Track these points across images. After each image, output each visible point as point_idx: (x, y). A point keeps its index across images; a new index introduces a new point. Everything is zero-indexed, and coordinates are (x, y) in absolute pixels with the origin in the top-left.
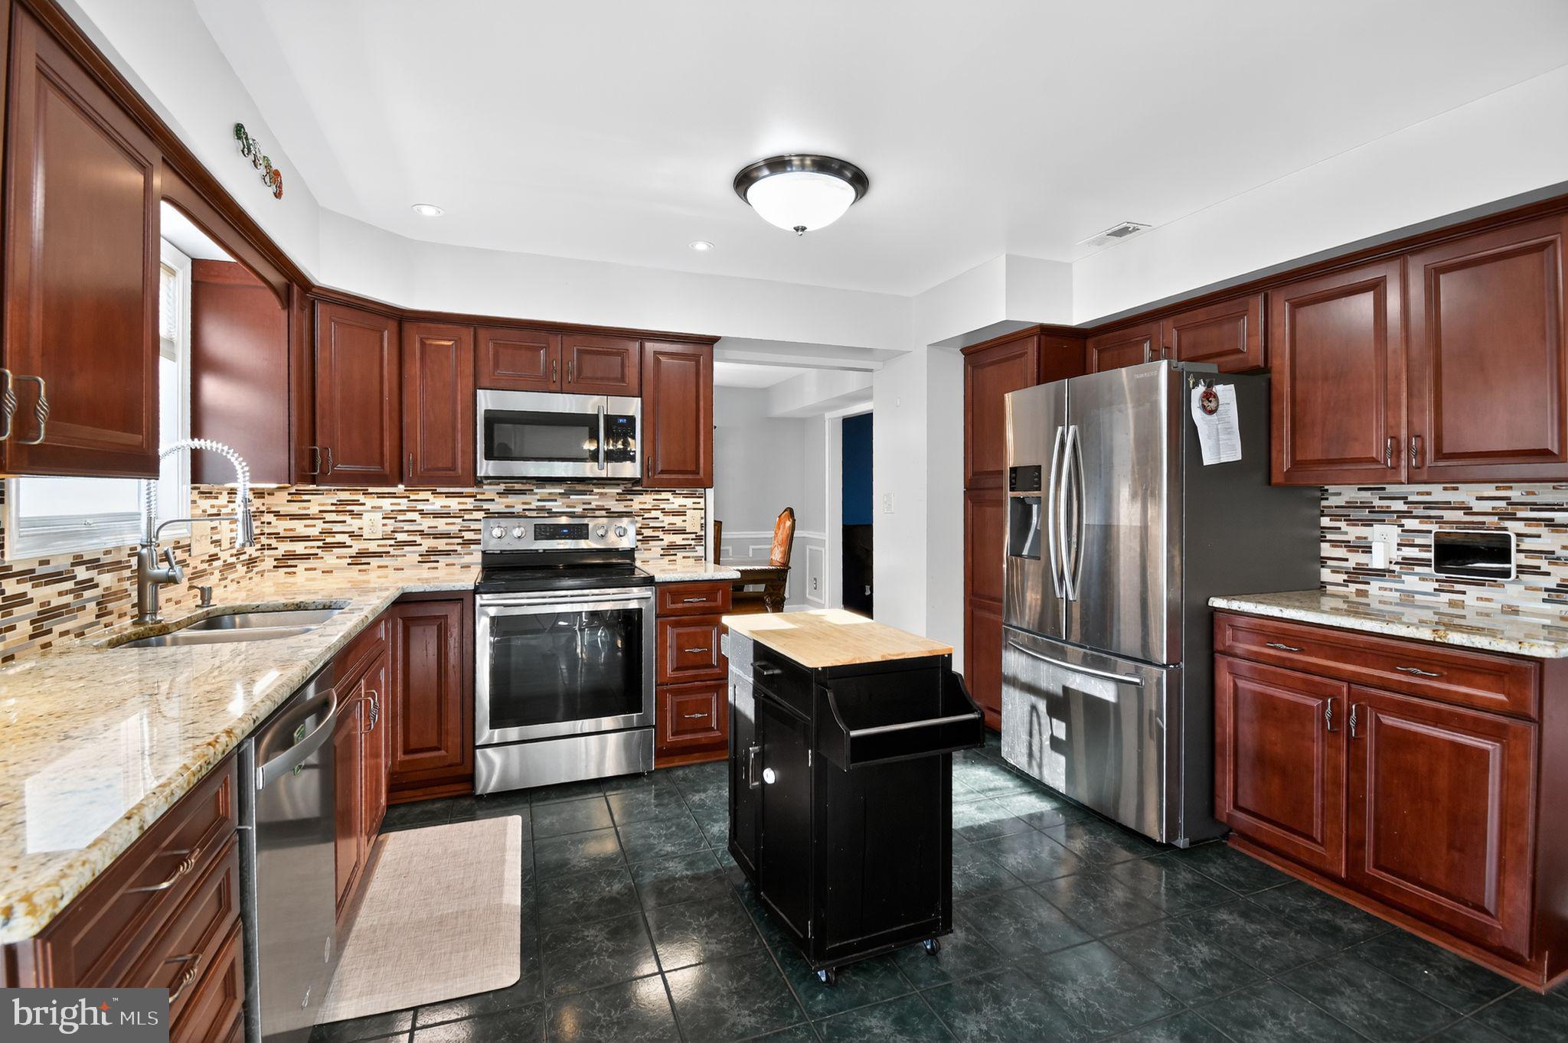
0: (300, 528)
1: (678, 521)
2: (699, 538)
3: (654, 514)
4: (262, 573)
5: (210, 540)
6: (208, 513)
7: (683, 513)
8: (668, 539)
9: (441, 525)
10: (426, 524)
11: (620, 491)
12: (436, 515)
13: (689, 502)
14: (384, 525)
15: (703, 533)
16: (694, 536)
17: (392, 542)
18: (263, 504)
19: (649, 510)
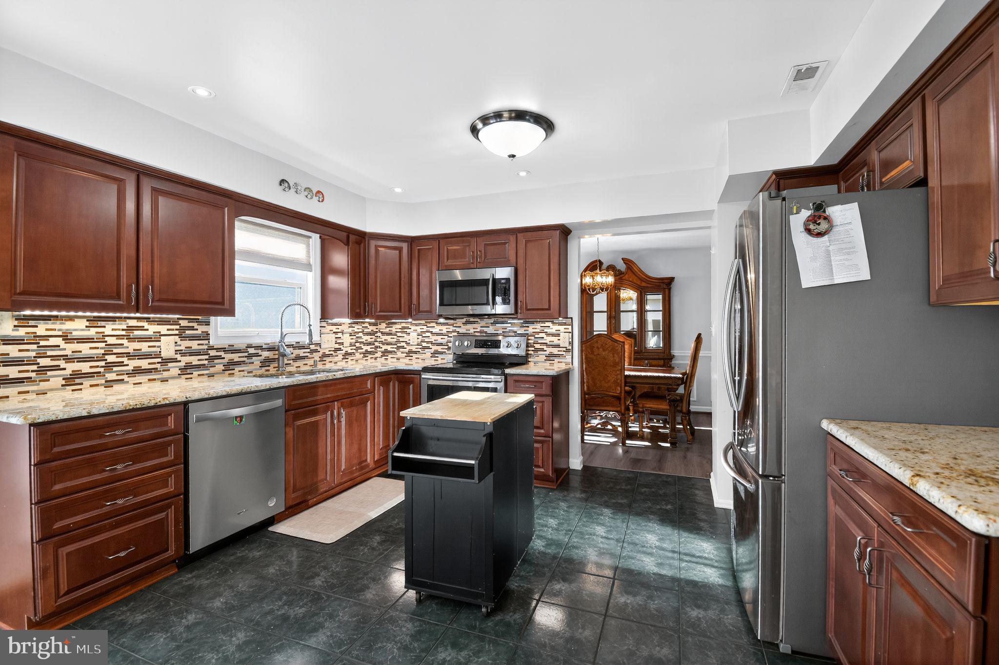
0: (389, 338)
1: (555, 340)
2: (567, 351)
3: (541, 335)
4: (376, 359)
5: (334, 342)
6: (334, 331)
7: (558, 335)
8: (549, 350)
9: (439, 339)
10: (433, 338)
11: (522, 321)
12: (438, 334)
13: (562, 328)
14: (418, 338)
15: (570, 348)
16: (565, 349)
17: (421, 347)
18: (377, 329)
19: (538, 333)
